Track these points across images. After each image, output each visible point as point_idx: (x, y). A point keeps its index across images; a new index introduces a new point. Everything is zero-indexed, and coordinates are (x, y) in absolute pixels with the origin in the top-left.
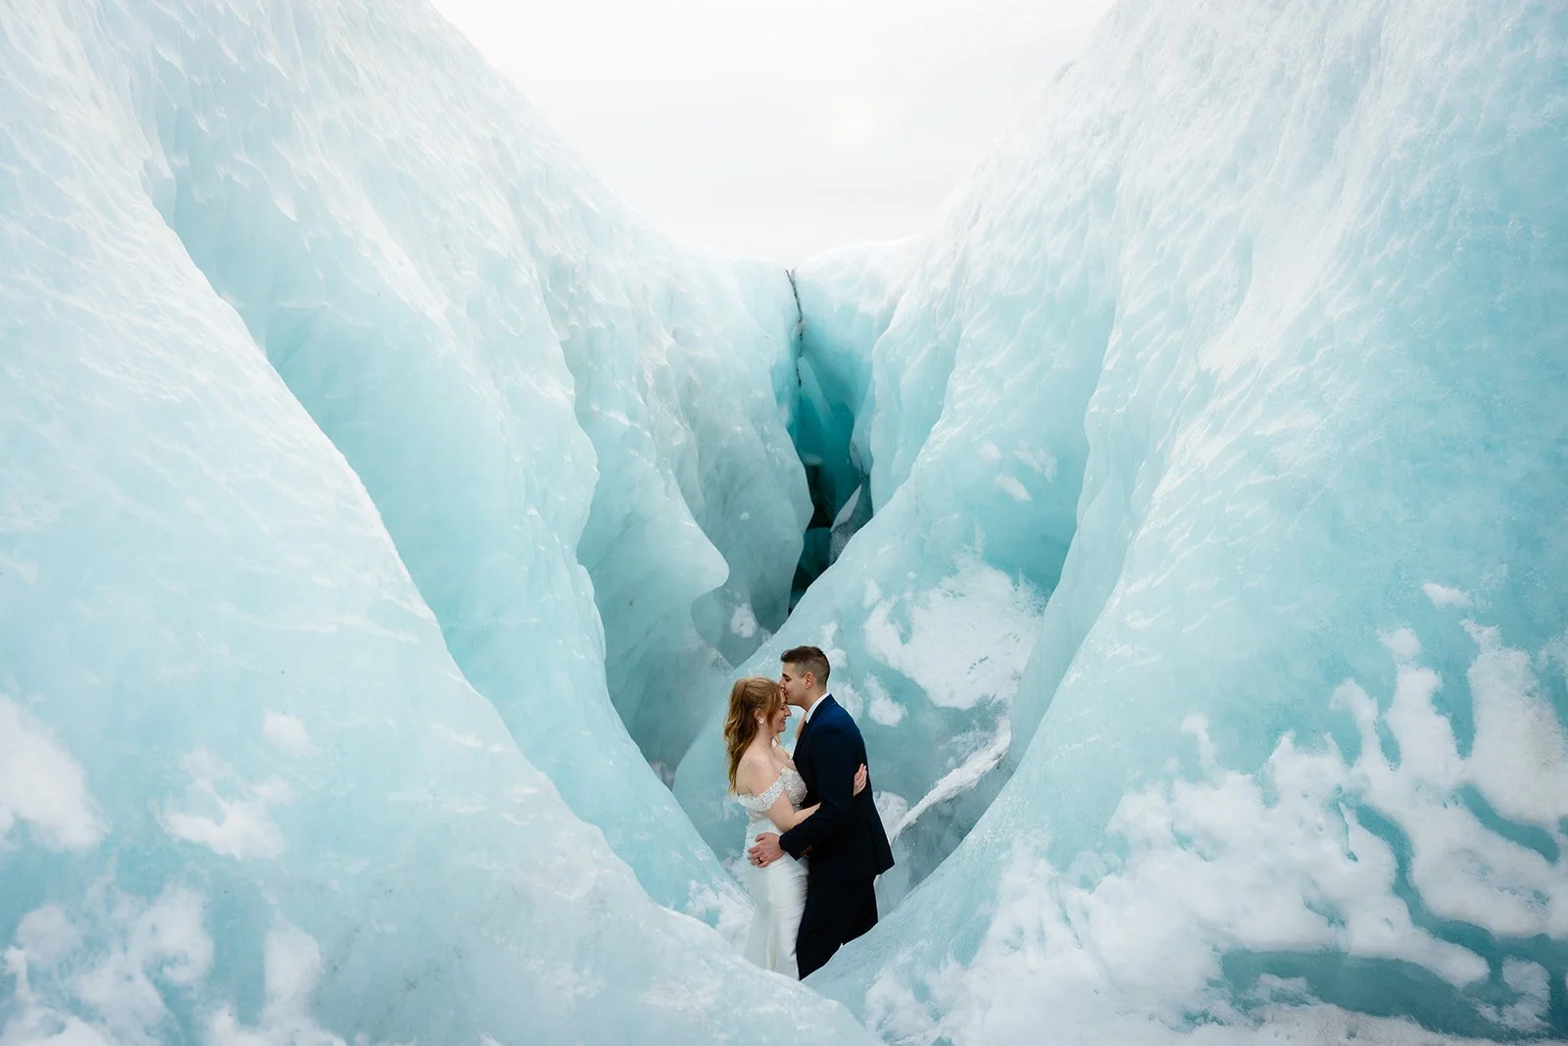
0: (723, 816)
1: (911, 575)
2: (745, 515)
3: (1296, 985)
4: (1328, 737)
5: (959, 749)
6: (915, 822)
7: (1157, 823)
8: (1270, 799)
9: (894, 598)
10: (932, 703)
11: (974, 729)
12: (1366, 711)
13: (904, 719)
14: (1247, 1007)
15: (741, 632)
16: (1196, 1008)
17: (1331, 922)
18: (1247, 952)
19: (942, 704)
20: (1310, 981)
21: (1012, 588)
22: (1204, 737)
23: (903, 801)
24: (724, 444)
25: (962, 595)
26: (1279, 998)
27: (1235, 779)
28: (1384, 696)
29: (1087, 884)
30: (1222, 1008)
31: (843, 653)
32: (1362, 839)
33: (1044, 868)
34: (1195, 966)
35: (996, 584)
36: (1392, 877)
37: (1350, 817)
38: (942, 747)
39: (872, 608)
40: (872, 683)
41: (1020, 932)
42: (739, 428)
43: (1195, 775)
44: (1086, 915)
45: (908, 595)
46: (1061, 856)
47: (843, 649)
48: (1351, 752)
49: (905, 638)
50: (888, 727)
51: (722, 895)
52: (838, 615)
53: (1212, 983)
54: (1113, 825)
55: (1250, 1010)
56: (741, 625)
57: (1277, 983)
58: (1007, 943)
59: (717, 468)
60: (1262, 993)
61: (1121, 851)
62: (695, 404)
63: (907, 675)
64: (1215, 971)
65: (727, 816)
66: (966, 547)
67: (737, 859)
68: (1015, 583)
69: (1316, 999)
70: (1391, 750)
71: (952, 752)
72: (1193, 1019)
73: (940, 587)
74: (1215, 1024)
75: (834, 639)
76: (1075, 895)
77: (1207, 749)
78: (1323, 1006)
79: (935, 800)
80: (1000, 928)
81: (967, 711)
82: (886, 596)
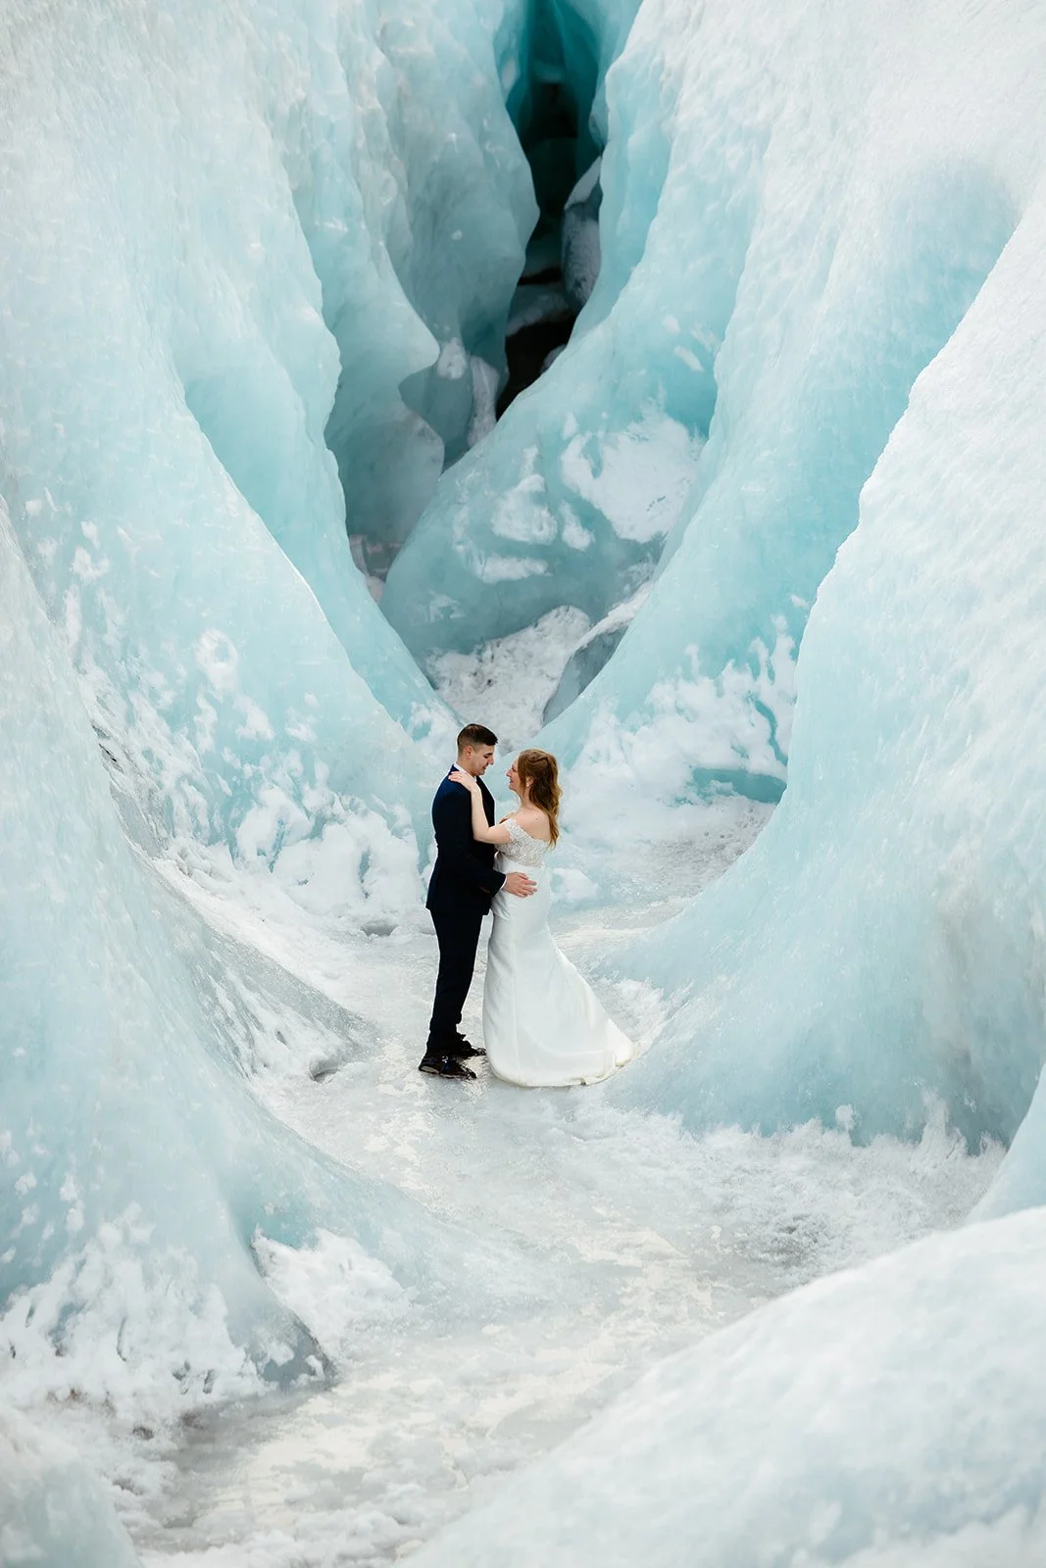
0: (429, 620)
1: (604, 415)
2: (457, 235)
3: (729, 786)
4: (747, 665)
5: (635, 577)
6: (586, 646)
7: (669, 702)
8: (720, 694)
9: (589, 434)
10: (615, 533)
11: (648, 562)
12: (763, 654)
13: (591, 545)
14: (705, 796)
15: (450, 374)
16: (681, 796)
17: (742, 756)
18: (704, 769)
19: (623, 536)
20: (734, 784)
21: (687, 438)
22: (695, 657)
23: (587, 617)
24: (436, 158)
25: (646, 440)
26: (720, 792)
27: (707, 681)
28: (771, 646)
29: (633, 730)
30: (693, 796)
31: (542, 479)
32: (758, 717)
33: (613, 719)
34: (680, 775)
35: (675, 432)
36: (769, 736)
37: (752, 705)
38: (621, 575)
39: (569, 440)
40: (566, 509)
41: (598, 753)
42: (454, 136)
43: (688, 677)
44: (631, 745)
45: (600, 434)
46: (622, 714)
47: (543, 475)
48: (756, 675)
49: (596, 472)
50: (576, 551)
51: (432, 711)
52: (539, 440)
53: (688, 784)
54: (648, 700)
55: (706, 798)
56: (450, 365)
57: (719, 785)
58: (591, 758)
59: (428, 186)
60: (712, 790)
61: (651, 713)
62: (406, 121)
63: (596, 507)
64: (690, 778)
65: (433, 619)
66: (650, 399)
67: (441, 656)
68: (691, 434)
69: (736, 793)
70: (771, 675)
71: (628, 580)
72: (679, 801)
73: (628, 431)
74: (689, 804)
75: (535, 463)
76: (628, 736)
77: (696, 664)
78: (740, 797)
79: (602, 631)
80: (588, 750)
81: (645, 544)
82: (581, 430)
